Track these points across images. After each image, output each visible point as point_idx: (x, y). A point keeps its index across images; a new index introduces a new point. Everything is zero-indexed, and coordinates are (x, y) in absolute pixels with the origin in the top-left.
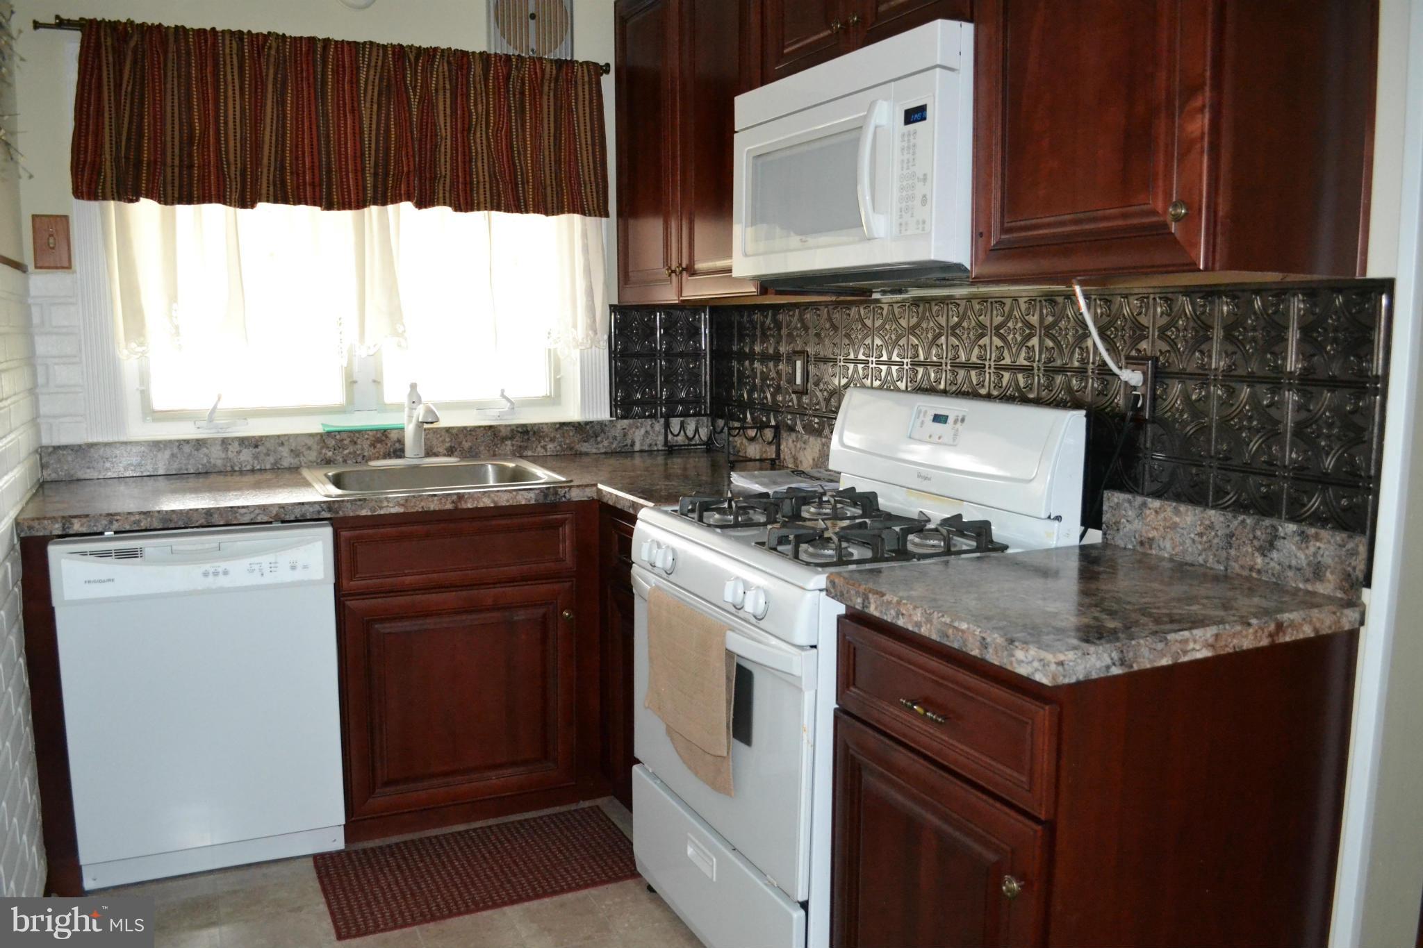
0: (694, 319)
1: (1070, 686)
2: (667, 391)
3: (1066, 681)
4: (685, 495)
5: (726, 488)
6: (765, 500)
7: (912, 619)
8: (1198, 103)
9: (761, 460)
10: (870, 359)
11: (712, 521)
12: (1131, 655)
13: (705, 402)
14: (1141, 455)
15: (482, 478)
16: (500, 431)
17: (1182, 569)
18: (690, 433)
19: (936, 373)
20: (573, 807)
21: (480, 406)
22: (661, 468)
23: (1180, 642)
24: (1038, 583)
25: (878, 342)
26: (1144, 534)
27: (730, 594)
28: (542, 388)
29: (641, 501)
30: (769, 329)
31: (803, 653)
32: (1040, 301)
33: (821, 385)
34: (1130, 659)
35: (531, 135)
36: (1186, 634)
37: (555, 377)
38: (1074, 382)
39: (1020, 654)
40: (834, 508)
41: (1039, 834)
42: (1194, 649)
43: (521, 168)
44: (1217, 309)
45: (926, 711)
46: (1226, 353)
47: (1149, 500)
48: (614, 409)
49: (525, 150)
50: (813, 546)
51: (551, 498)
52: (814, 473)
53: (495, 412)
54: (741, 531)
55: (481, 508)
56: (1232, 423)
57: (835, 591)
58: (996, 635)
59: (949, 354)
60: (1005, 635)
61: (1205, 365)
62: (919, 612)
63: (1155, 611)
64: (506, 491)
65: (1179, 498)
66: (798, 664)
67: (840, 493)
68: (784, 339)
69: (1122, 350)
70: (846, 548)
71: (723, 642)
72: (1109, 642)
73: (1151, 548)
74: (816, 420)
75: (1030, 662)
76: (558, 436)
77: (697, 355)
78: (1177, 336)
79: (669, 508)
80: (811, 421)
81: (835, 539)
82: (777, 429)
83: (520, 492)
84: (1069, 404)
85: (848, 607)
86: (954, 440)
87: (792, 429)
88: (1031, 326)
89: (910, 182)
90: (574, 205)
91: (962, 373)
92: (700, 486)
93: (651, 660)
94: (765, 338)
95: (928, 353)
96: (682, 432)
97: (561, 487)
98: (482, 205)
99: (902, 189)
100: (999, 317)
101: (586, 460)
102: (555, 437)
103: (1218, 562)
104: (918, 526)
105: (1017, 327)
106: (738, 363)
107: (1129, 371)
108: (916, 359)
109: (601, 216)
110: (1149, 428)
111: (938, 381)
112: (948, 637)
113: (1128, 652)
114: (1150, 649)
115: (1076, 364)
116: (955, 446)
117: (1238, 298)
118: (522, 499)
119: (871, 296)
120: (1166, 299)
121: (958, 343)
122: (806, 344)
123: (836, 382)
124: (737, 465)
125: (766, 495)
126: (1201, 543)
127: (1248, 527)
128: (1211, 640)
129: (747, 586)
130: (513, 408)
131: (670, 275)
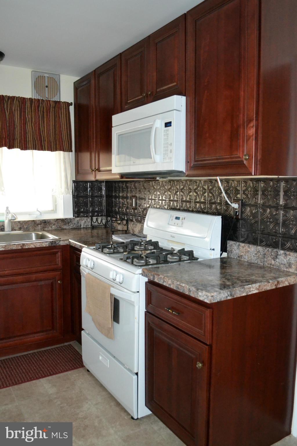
0: (100, 185)
1: (215, 303)
2: (91, 208)
3: (214, 302)
4: (97, 243)
5: (111, 240)
6: (123, 245)
7: (168, 283)
8: (252, 125)
9: (122, 231)
10: (156, 199)
11: (106, 252)
12: (234, 293)
13: (104, 211)
14: (238, 229)
15: (31, 238)
16: (36, 222)
17: (251, 265)
18: (99, 222)
19: (176, 203)
20: (62, 345)
21: (30, 214)
22: (90, 234)
23: (249, 288)
24: (208, 270)
25: (158, 193)
26: (239, 254)
27: (111, 276)
28: (51, 208)
29: (83, 245)
30: (124, 188)
31: (135, 294)
32: (208, 182)
33: (141, 207)
34: (233, 294)
35: (46, 125)
36: (250, 286)
37: (55, 204)
38: (218, 207)
39: (200, 294)
40: (145, 247)
41: (207, 349)
42: (253, 290)
43: (43, 136)
44: (260, 185)
45: (173, 311)
46: (262, 198)
47: (241, 243)
48: (74, 214)
49: (44, 131)
50: (137, 259)
51: (54, 245)
52: (139, 235)
53: (35, 216)
54: (115, 255)
55: (31, 248)
56: (265, 220)
57: (145, 274)
58: (193, 288)
59: (180, 198)
60: (196, 288)
61: (256, 202)
62: (170, 281)
63: (241, 279)
64: (39, 242)
65: (249, 243)
66: (134, 298)
67: (147, 242)
68: (129, 191)
69: (232, 197)
70: (148, 260)
71: (110, 291)
72: (227, 289)
73: (242, 258)
74: (140, 218)
75: (203, 296)
76: (56, 223)
77: (101, 196)
78: (248, 193)
79: (92, 248)
80: (138, 218)
81: (145, 257)
82: (127, 221)
83: (43, 243)
84: (217, 214)
85: (148, 279)
86: (182, 225)
87: (132, 221)
88: (205, 189)
89: (167, 145)
90: (60, 148)
91: (184, 203)
92: (102, 240)
93: (87, 297)
94: (123, 191)
95: (174, 197)
96: (97, 222)
97: (57, 241)
98: (30, 148)
99: (164, 147)
100: (195, 186)
101: (65, 231)
102: (55, 224)
103: (261, 262)
104: (171, 252)
105: (201, 190)
106: (115, 199)
107: (234, 204)
108: (170, 199)
109: (69, 152)
110: (241, 222)
111: (177, 206)
112: (179, 288)
113: (233, 292)
114: (239, 291)
115: (219, 201)
116: (182, 227)
117: (266, 182)
118: (44, 245)
119: (156, 179)
120: (245, 182)
121: (183, 194)
122: (136, 193)
123: (146, 205)
124: (115, 232)
125: (123, 243)
126: (256, 257)
127: (270, 252)
128: (258, 287)
129: (117, 273)
130: (41, 214)
131: (92, 171)
